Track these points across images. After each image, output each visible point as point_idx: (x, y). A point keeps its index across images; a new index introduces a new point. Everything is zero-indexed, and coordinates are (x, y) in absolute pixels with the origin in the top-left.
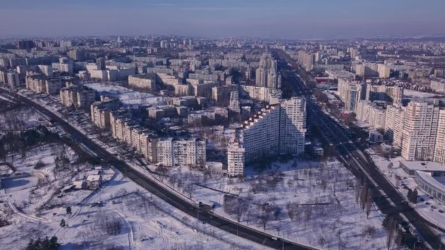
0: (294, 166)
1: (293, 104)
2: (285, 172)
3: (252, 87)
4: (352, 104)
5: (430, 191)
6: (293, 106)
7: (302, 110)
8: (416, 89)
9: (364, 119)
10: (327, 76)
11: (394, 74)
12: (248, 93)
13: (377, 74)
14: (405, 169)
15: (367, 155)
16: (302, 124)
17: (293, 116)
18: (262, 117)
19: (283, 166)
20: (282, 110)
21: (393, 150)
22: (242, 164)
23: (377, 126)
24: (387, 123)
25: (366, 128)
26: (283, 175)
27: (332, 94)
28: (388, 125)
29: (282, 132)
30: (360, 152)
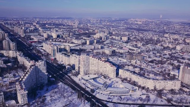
0: (47, 91)
1: (41, 64)
2: (45, 95)
3: (4, 51)
4: (54, 54)
5: (95, 87)
6: (41, 65)
7: (45, 66)
8: (69, 43)
9: (61, 60)
10: (33, 39)
11: (58, 36)
12: (3, 54)
13: (52, 37)
14: (84, 80)
15: (69, 77)
16: (45, 71)
17: (41, 69)
18: (29, 73)
19: (42, 92)
20: (36, 67)
21: (76, 72)
22: (27, 98)
23: (67, 63)
24: (71, 62)
25: (63, 64)
26: (45, 96)
27: (41, 49)
28: (72, 63)
29: (37, 76)
30: (66, 76)
